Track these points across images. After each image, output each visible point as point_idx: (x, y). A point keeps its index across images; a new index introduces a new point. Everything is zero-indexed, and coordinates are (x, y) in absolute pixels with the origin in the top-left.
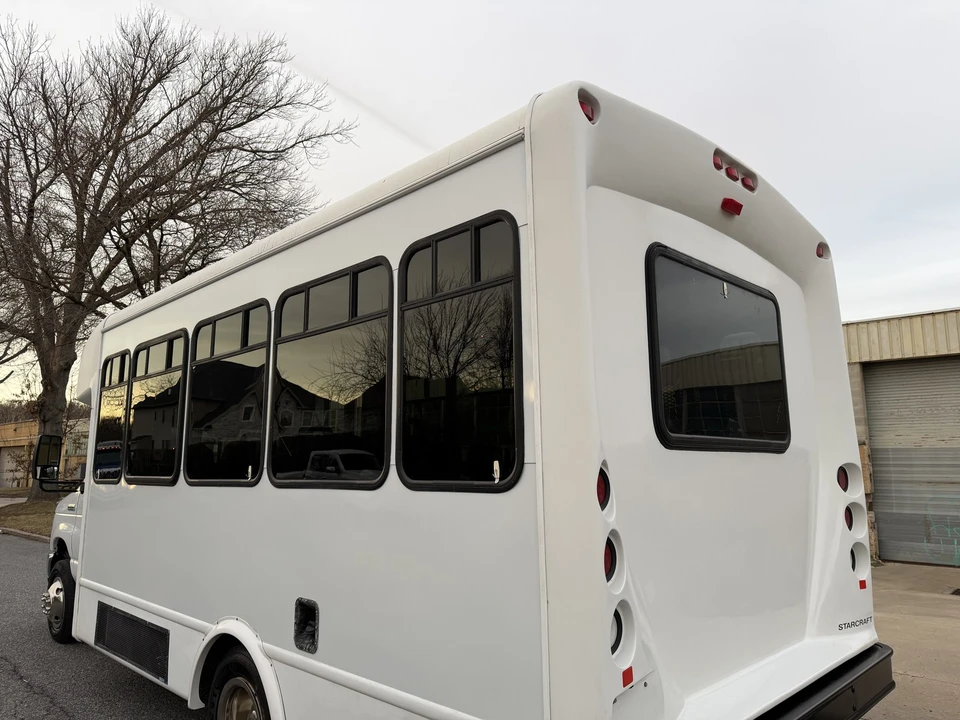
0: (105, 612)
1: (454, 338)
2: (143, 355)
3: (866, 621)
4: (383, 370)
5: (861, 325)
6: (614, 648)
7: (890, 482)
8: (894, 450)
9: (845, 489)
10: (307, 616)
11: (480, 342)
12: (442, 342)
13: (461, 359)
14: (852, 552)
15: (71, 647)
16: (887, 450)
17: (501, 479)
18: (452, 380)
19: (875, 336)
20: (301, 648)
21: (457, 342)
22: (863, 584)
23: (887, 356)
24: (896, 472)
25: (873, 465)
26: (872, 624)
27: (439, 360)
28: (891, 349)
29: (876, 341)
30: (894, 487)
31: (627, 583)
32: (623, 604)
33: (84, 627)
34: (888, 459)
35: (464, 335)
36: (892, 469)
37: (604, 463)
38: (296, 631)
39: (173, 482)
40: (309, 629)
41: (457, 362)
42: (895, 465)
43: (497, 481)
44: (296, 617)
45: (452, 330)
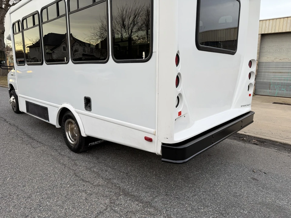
0: (28, 103)
1: (130, 22)
2: (25, 21)
3: (249, 105)
4: (106, 34)
5: (264, 21)
6: (177, 106)
7: (262, 72)
8: (265, 62)
9: (250, 67)
10: (88, 102)
11: (139, 24)
12: (126, 23)
13: (133, 31)
14: (249, 86)
15: (20, 115)
16: (263, 62)
17: (145, 58)
18: (130, 39)
19: (267, 25)
20: (87, 110)
21: (131, 23)
22: (250, 95)
23: (270, 32)
24: (264, 69)
25: (258, 67)
26: (250, 106)
27: (126, 31)
28: (272, 30)
29: (268, 27)
30: (263, 74)
31: (182, 89)
32: (180, 94)
33: (23, 108)
34: (263, 65)
35: (133, 21)
36: (264, 68)
37: (178, 52)
38: (85, 106)
39: (42, 64)
40: (89, 105)
41: (132, 32)
42: (264, 67)
43: (144, 59)
44: (84, 102)
45: (129, 18)
